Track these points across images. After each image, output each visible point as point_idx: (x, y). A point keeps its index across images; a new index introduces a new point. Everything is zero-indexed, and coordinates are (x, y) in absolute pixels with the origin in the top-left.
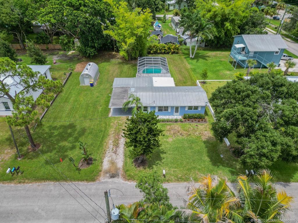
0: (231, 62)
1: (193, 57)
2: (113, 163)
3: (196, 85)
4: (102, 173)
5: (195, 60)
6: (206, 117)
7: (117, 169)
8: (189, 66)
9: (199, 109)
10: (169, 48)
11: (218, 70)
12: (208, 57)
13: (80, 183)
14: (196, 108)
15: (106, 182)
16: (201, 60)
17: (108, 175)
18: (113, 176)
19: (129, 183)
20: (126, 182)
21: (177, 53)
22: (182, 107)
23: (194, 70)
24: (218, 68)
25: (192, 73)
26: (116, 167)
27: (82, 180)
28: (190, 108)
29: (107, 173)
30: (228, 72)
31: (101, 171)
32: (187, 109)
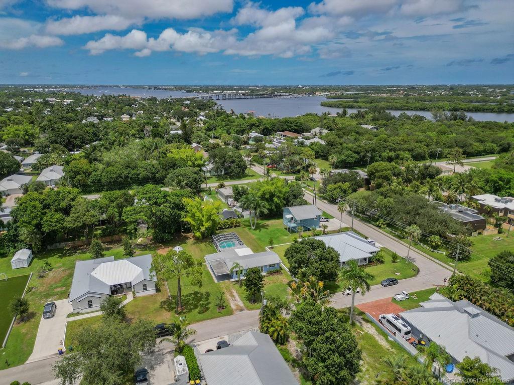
0: (286, 229)
1: (254, 228)
2: (237, 305)
3: (266, 251)
4: (234, 311)
5: (258, 231)
6: (281, 271)
7: (241, 307)
8: (254, 237)
9: (276, 266)
10: (232, 223)
11: (278, 237)
12: (268, 225)
13: (225, 317)
14: (274, 265)
15: (239, 314)
16: (263, 230)
17: (238, 311)
18: (241, 311)
21: (239, 226)
22: (265, 266)
23: (259, 239)
24: (277, 235)
25: (259, 242)
28: (270, 266)
30: (286, 237)
32: (268, 267)
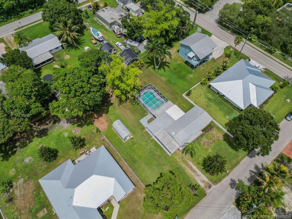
0: (186, 63)
1: (158, 67)
2: (203, 181)
4: (205, 189)
7: (207, 183)
8: (163, 79)
11: (184, 76)
13: (203, 200)
15: (211, 192)
17: (208, 188)
18: (210, 187)
19: (218, 185)
20: (217, 185)
23: (170, 82)
24: (183, 74)
25: (172, 86)
26: (206, 182)
27: (202, 198)
29: (206, 188)
30: (191, 76)
31: (203, 189)
